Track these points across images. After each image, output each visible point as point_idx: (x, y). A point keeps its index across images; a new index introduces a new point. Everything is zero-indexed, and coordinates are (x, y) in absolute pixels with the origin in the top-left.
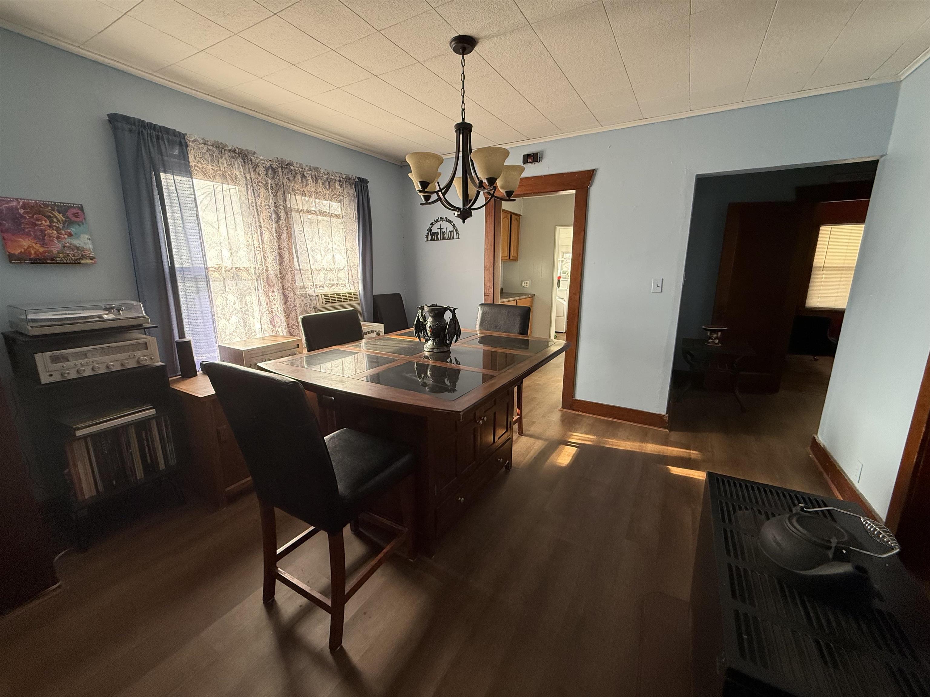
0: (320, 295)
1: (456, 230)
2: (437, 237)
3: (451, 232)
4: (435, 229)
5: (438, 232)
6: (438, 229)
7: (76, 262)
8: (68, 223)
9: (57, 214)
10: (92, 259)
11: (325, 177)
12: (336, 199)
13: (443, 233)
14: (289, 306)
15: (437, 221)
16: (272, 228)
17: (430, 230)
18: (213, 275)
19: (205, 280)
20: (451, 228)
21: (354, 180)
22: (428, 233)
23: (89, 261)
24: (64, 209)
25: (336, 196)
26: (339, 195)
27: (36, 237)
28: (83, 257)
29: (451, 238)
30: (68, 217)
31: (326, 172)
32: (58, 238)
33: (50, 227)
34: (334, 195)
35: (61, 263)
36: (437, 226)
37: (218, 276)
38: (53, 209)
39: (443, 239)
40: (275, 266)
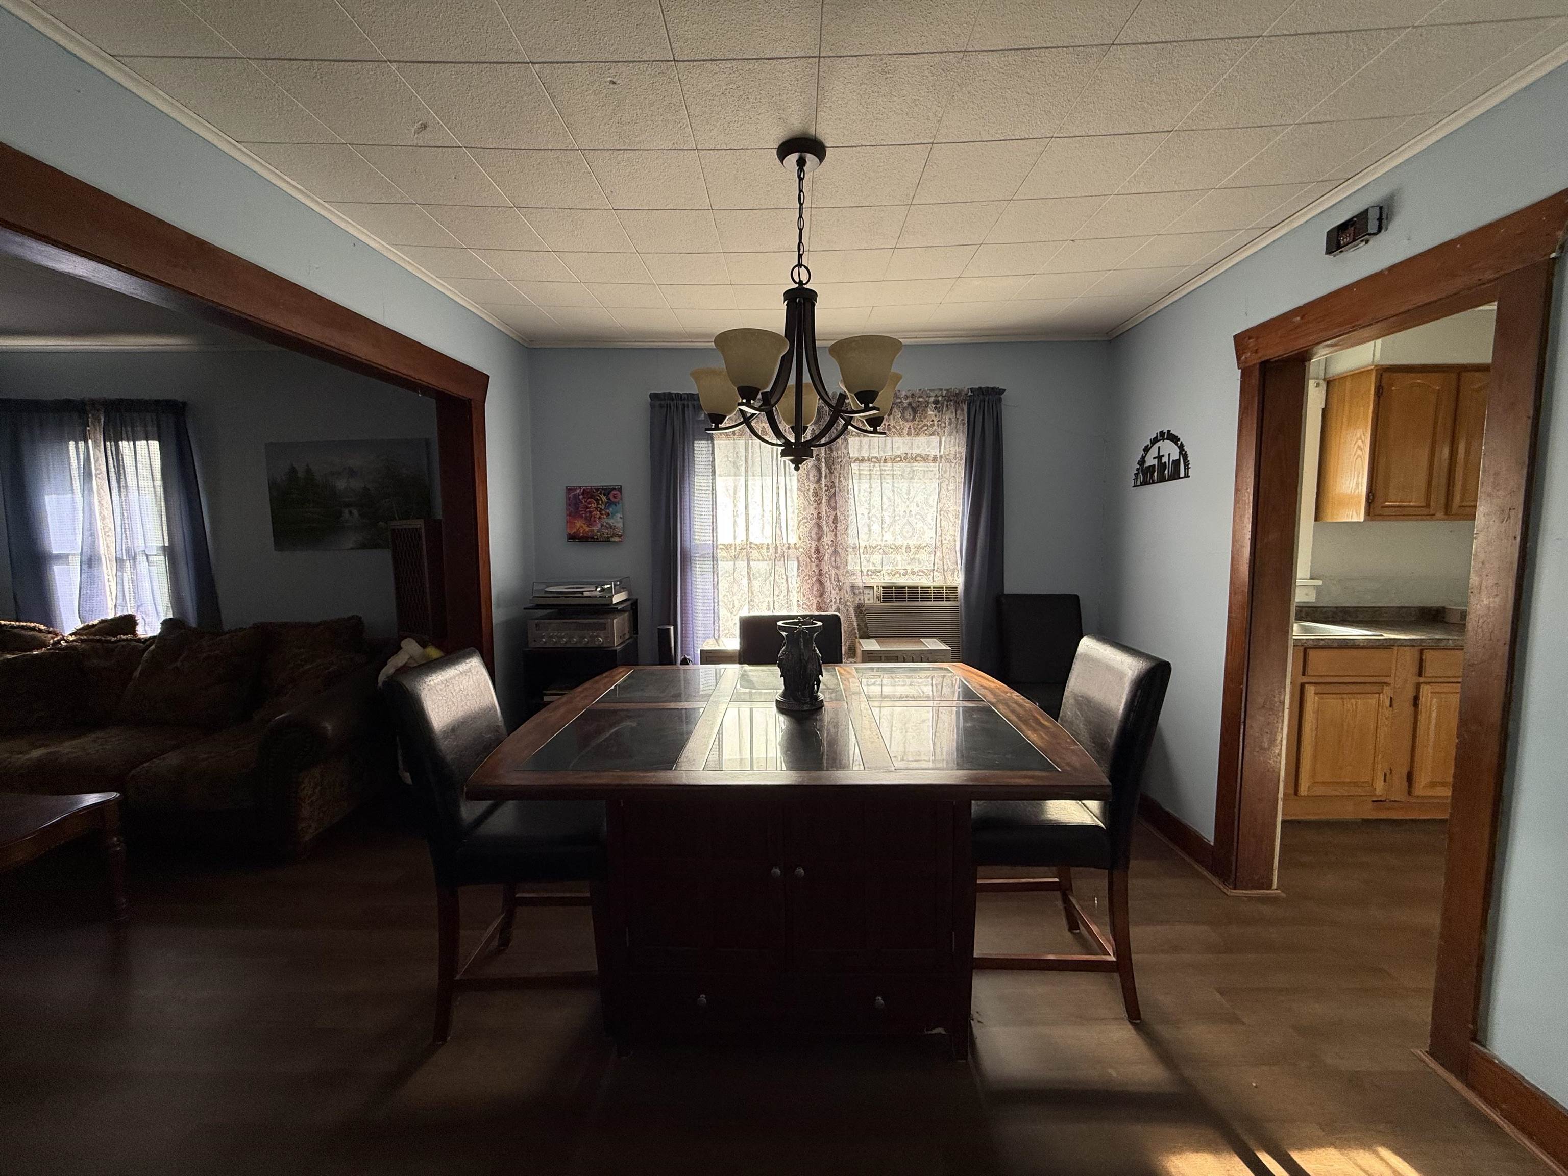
0: (875, 588)
1: (1185, 457)
2: (1152, 475)
3: (1176, 463)
4: (1151, 461)
5: (1154, 466)
6: (1154, 458)
7: (607, 540)
8: (610, 503)
9: (602, 496)
10: (620, 536)
11: (906, 402)
12: (926, 432)
13: (1163, 466)
14: (825, 600)
15: (1154, 441)
16: (809, 490)
17: (1142, 461)
18: (721, 554)
19: (711, 559)
20: (1175, 456)
21: (966, 394)
22: (1138, 469)
23: (617, 539)
24: (607, 491)
25: (926, 428)
26: (933, 425)
27: (586, 519)
28: (615, 535)
29: (1175, 476)
30: (609, 499)
31: (909, 394)
32: (600, 518)
33: (596, 509)
34: (923, 426)
35: (597, 541)
36: (1153, 452)
37: (725, 555)
38: (601, 493)
39: (1162, 479)
40: (808, 542)
